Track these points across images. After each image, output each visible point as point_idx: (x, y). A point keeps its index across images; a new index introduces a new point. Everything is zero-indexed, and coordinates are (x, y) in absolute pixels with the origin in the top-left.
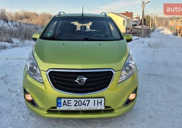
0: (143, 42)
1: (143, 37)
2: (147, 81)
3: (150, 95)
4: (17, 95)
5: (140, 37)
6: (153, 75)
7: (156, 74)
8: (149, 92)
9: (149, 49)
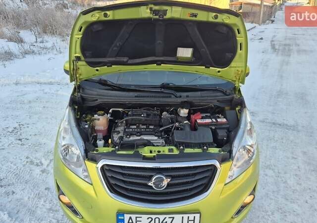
0: (262, 39)
1: (261, 22)
2: (269, 141)
3: (273, 174)
4: (43, 171)
5: (256, 23)
6: (280, 125)
7: (285, 122)
8: (273, 167)
9: (274, 56)
